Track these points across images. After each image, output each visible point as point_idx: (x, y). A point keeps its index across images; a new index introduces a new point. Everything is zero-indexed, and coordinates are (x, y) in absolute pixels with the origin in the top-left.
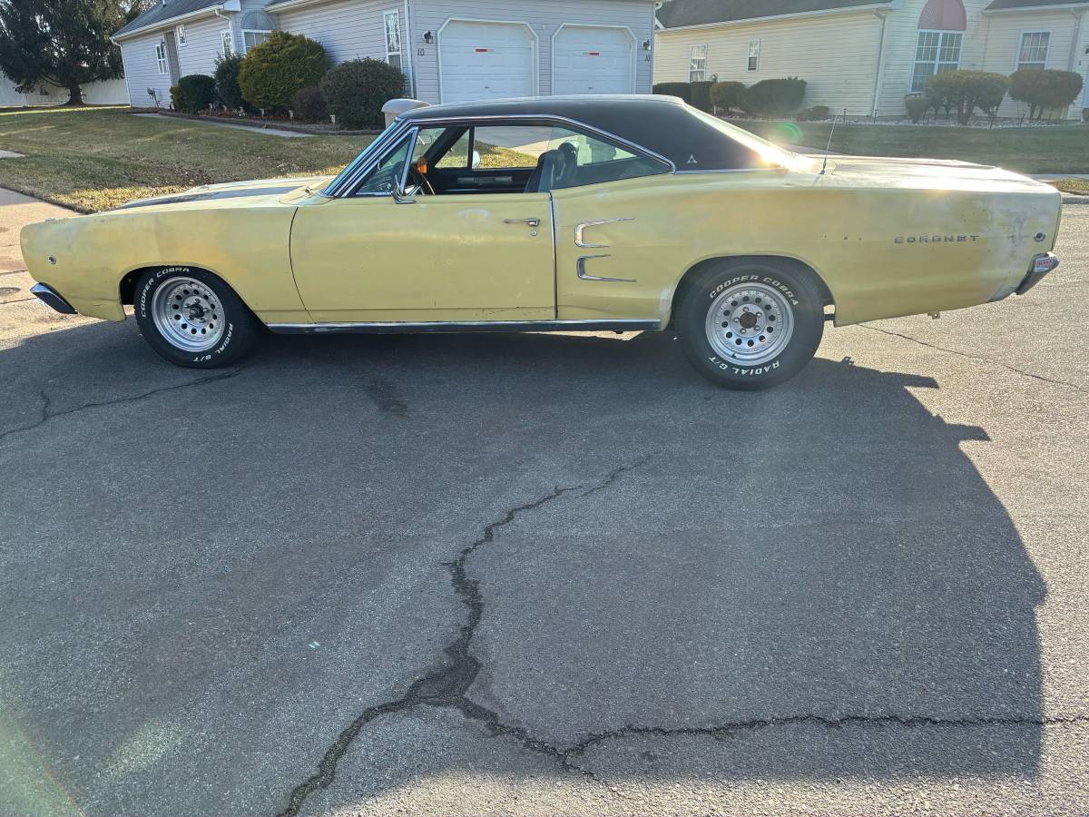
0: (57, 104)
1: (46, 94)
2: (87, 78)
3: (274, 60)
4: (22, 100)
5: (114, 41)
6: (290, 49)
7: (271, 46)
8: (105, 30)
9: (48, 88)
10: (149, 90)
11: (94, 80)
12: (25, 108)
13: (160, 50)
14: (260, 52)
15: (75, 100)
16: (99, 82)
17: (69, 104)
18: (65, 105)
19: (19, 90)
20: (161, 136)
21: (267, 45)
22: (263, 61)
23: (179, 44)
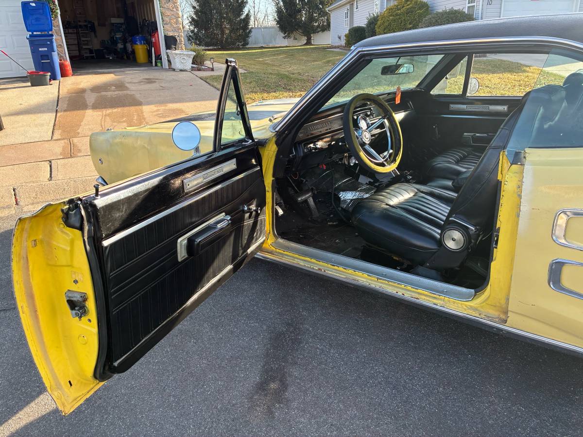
0: (300, 44)
1: (296, 39)
2: (315, 31)
3: (397, 15)
4: (286, 43)
5: (329, 11)
6: (408, 7)
7: (397, 6)
8: (326, 5)
9: (298, 36)
10: (338, 36)
11: (318, 32)
12: (287, 47)
13: (347, 14)
14: (390, 10)
15: (309, 43)
16: (320, 33)
17: (306, 44)
18: (304, 45)
19: (284, 38)
20: (324, 61)
21: (395, 6)
22: (390, 16)
23: (355, 10)
